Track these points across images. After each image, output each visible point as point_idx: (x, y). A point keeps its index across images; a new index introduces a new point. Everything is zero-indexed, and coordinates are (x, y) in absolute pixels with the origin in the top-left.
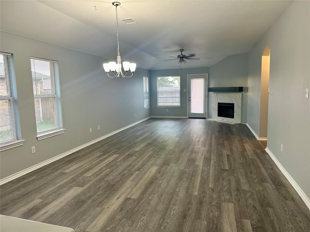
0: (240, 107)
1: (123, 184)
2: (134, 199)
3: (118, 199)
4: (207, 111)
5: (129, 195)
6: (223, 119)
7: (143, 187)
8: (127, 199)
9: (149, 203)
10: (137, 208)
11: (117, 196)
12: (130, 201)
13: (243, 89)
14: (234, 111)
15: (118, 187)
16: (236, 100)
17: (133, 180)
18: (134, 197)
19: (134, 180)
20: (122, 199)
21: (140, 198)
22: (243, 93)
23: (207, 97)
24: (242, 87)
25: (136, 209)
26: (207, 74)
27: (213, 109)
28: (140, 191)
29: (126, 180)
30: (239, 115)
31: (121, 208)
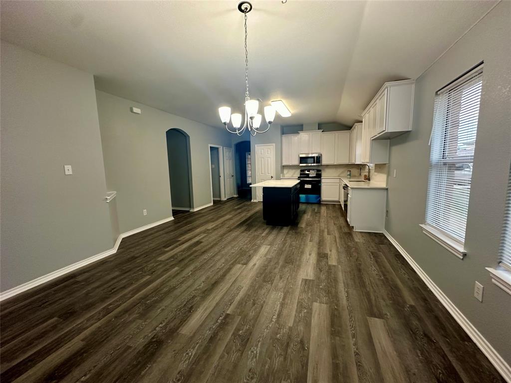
1: (252, 283)
2: (239, 264)
3: (255, 265)
5: (244, 267)
7: (227, 277)
8: (246, 264)
9: (226, 260)
10: (237, 258)
11: (256, 266)
12: (243, 262)
15: (258, 277)
17: (239, 289)
18: (239, 266)
19: (237, 289)
20: (251, 264)
21: (233, 264)
25: (238, 256)
28: (233, 271)
29: (249, 290)
31: (250, 257)
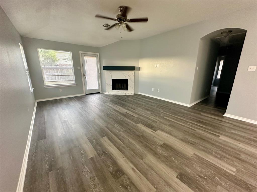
0: (133, 81)
4: (100, 87)
6: (118, 92)
13: (135, 68)
14: (128, 85)
16: (129, 77)
22: (135, 71)
23: (100, 74)
24: (134, 67)
26: (98, 54)
27: (107, 84)
30: (132, 87)
